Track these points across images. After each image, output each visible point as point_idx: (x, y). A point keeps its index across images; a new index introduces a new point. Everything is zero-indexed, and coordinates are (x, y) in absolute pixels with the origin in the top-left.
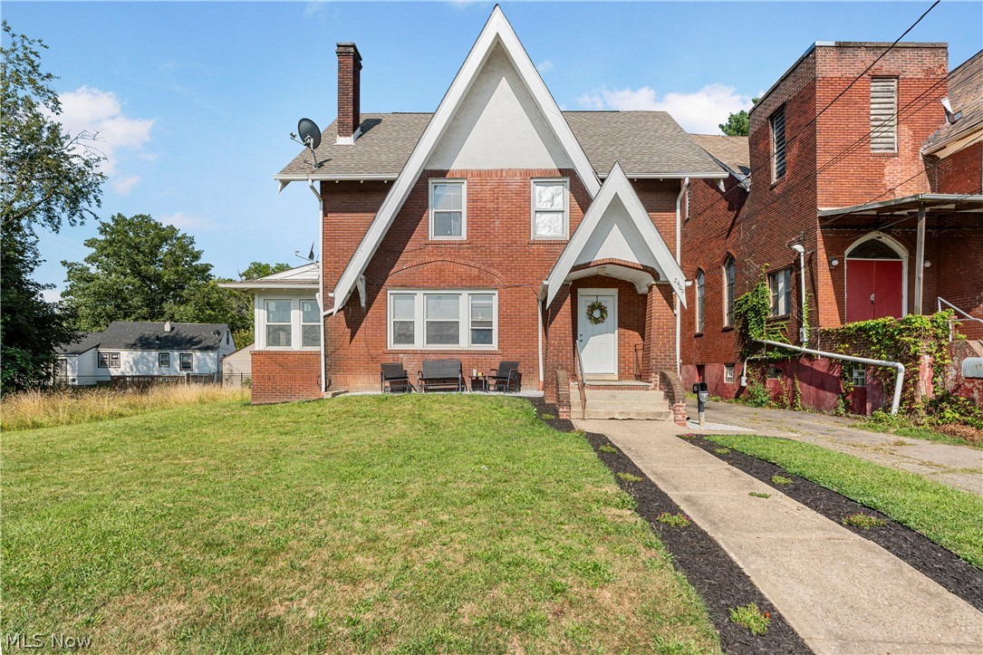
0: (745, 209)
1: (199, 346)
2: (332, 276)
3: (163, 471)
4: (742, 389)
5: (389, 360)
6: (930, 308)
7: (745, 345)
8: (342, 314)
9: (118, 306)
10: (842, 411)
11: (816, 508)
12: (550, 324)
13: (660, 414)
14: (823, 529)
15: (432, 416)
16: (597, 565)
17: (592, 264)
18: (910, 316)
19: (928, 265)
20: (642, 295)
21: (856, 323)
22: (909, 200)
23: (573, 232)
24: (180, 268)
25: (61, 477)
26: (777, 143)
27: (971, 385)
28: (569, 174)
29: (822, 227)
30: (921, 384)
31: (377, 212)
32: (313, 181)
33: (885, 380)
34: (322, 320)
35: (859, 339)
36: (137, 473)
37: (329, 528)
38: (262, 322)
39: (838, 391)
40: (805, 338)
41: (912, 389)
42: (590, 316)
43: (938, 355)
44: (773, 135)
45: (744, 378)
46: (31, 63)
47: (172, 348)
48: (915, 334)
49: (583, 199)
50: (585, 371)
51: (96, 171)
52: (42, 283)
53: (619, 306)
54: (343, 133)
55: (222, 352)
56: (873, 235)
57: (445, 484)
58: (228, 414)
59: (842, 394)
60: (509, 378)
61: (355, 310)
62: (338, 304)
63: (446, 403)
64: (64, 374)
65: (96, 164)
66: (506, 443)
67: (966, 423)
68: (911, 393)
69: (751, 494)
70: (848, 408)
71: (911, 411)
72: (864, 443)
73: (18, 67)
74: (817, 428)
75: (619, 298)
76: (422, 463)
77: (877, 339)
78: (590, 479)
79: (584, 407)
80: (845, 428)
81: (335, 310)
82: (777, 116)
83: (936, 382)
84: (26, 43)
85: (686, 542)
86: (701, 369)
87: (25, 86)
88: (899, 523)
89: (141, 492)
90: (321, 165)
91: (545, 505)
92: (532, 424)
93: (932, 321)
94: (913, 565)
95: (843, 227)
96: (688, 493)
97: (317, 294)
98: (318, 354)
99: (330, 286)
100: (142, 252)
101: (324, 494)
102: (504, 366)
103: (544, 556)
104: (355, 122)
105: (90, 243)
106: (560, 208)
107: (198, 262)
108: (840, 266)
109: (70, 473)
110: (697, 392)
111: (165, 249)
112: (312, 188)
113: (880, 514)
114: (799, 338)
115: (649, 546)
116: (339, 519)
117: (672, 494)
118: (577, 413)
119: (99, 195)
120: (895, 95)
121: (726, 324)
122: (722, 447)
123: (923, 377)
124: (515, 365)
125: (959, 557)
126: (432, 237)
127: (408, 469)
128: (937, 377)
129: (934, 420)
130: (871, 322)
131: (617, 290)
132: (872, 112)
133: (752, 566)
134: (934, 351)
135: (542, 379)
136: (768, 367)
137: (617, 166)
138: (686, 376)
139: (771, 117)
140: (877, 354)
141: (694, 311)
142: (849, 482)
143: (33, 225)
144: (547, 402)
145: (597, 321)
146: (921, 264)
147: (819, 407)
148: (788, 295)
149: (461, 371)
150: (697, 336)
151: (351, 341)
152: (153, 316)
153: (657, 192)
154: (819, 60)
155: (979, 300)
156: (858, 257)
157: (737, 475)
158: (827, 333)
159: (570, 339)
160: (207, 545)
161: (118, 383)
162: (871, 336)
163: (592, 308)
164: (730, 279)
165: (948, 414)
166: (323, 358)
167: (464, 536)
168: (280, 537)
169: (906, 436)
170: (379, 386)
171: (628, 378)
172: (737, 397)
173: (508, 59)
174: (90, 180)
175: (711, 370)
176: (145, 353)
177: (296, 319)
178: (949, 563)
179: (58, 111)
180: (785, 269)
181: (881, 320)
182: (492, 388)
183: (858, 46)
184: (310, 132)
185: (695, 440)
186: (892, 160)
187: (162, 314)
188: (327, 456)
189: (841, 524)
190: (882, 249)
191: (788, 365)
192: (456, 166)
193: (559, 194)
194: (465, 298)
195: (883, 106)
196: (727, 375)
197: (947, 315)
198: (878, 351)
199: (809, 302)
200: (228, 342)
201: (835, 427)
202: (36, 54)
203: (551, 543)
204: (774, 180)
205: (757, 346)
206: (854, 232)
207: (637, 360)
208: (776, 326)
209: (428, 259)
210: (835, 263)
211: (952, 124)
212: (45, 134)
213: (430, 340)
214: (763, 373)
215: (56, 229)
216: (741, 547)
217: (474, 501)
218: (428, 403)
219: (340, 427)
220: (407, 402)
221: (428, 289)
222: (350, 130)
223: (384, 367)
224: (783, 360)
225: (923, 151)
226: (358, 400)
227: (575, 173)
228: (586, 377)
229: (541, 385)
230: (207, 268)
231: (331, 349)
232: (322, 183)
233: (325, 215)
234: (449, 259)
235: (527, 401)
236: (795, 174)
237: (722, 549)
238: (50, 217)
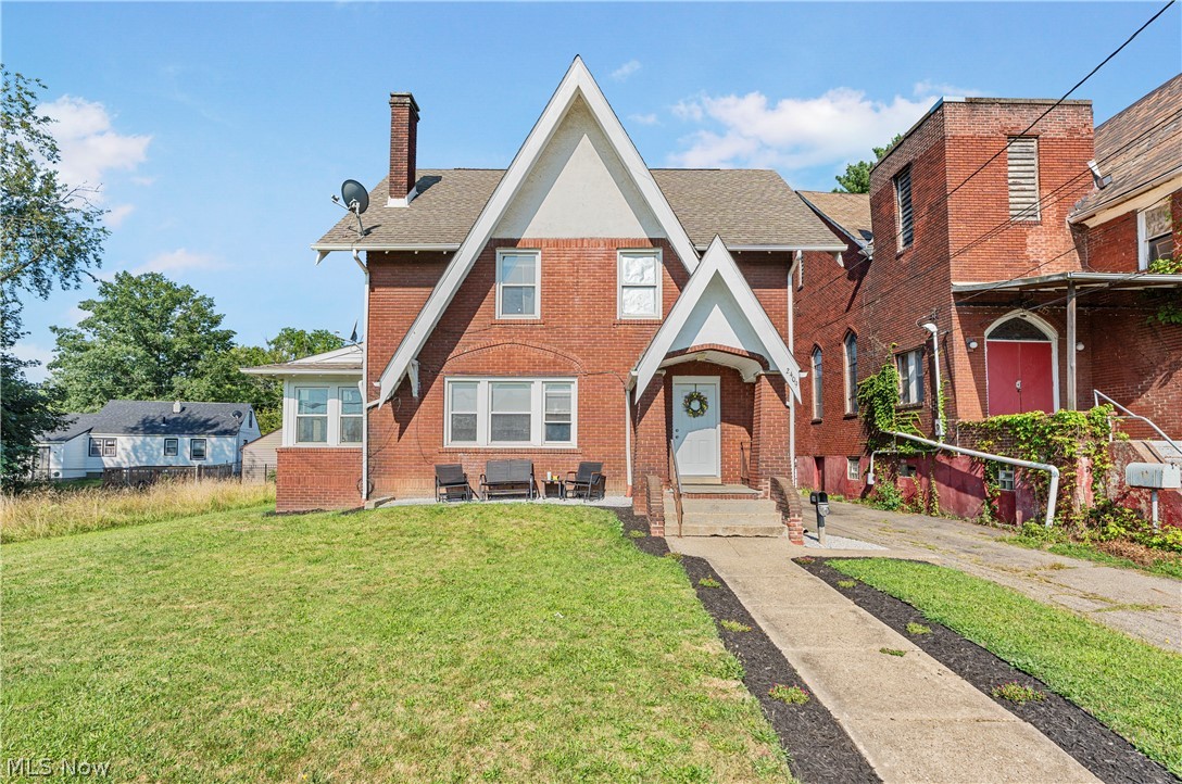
0: (867, 280)
1: (214, 430)
2: (379, 359)
3: (160, 623)
4: (869, 488)
5: (446, 461)
6: (1085, 403)
7: (871, 436)
8: (389, 406)
9: (117, 381)
10: (987, 518)
11: (960, 672)
12: (640, 420)
13: (772, 530)
14: (969, 704)
15: (496, 535)
16: (696, 772)
17: (689, 351)
18: (1063, 412)
19: (1081, 347)
20: (749, 384)
21: (1000, 417)
22: (1056, 279)
23: (667, 311)
24: (196, 336)
25: (30, 635)
26: (903, 206)
27: (1138, 494)
28: (662, 244)
29: (957, 305)
30: (1079, 491)
31: (434, 286)
32: (358, 251)
33: (1037, 484)
34: (365, 412)
35: (1005, 436)
36: (127, 626)
37: (364, 715)
38: (291, 411)
39: (982, 495)
40: (941, 431)
41: (1069, 497)
42: (688, 408)
43: (1097, 458)
44: (898, 198)
45: (871, 475)
46: (26, 105)
47: (181, 432)
48: (1069, 433)
49: (678, 275)
50: (681, 473)
51: (98, 225)
52: (24, 360)
53: (721, 397)
54: (395, 193)
55: (242, 437)
56: (1016, 314)
57: (508, 642)
58: (246, 529)
59: (987, 498)
60: (590, 482)
61: (405, 402)
62: (385, 394)
63: (514, 516)
64: (45, 466)
65: (99, 217)
66: (586, 575)
67: (1133, 540)
68: (1068, 501)
69: (882, 651)
70: (995, 515)
71: (1068, 522)
72: (1016, 566)
73: (9, 109)
74: (958, 543)
75: (721, 387)
76: (482, 607)
77: (1026, 436)
78: (687, 631)
79: (681, 521)
80: (991, 543)
81: (381, 401)
82: (902, 176)
83: (1096, 489)
84: (21, 83)
85: (805, 727)
86: (820, 461)
87: (17, 130)
88: (1061, 696)
89: (129, 658)
90: (368, 232)
91: (631, 674)
92: (618, 544)
93: (1089, 418)
94: (1079, 759)
95: (981, 304)
96: (806, 649)
97: (360, 382)
98: (359, 452)
99: (375, 375)
100: (149, 316)
101: (359, 658)
102: (584, 468)
103: (631, 758)
104: (411, 181)
105: (86, 306)
106: (651, 283)
107: (218, 328)
108: (979, 349)
109: (43, 626)
110: (816, 503)
111: (178, 313)
112: (357, 259)
113: (1039, 684)
114: (934, 431)
115: (759, 740)
116: (376, 700)
117: (787, 652)
118: (673, 529)
119: (100, 254)
120: (1035, 156)
121: (848, 410)
122: (847, 578)
123: (1081, 483)
124: (599, 466)
125: (1135, 747)
126: (499, 315)
127: (464, 617)
128: (1098, 483)
129: (1096, 535)
130: (1018, 417)
131: (719, 377)
132: (1010, 175)
133: (886, 765)
134: (1093, 453)
135: (630, 483)
136: (899, 463)
137: (717, 239)
138: (803, 469)
139: (896, 178)
140: (1027, 454)
141: (811, 393)
142: (1000, 634)
143: (17, 289)
144: (636, 513)
145: (695, 414)
146: (1073, 348)
147: (961, 512)
148: (920, 381)
149: (533, 474)
150: (814, 423)
151: (399, 438)
152: (159, 392)
153: (764, 266)
154: (948, 117)
155: (1141, 390)
156: (999, 338)
157: (864, 620)
158: (968, 427)
159: (663, 439)
160: (207, 747)
161: (111, 479)
162: (1018, 433)
163: (690, 398)
164: (852, 359)
165: (1112, 528)
166: (365, 458)
167: (532, 727)
168: (302, 732)
169: (1063, 554)
170: (432, 491)
171: (733, 481)
172: (863, 497)
173: (589, 114)
174: (89, 236)
175: (832, 464)
176: (148, 439)
177: (334, 409)
178: (1123, 757)
179: (55, 159)
180: (916, 350)
181: (1029, 415)
182: (569, 495)
183: (991, 103)
184: (356, 196)
185: (814, 565)
186: (1034, 229)
187: (171, 389)
188: (367, 596)
189: (991, 695)
190: (1027, 329)
191: (922, 462)
192: (529, 234)
193: (650, 267)
194: (538, 388)
195: (1023, 168)
196: (851, 470)
197: (1105, 410)
198: (1027, 451)
199: (945, 390)
200: (251, 425)
201: (980, 541)
202: (32, 95)
203: (640, 737)
204: (900, 248)
205: (885, 439)
206: (994, 310)
207: (744, 460)
208: (907, 415)
209: (494, 342)
210: (974, 345)
211: (1102, 189)
212: (37, 184)
213: (495, 436)
214: (893, 470)
215: (45, 294)
216: (871, 735)
217: (545, 669)
218: (491, 517)
219: (384, 551)
220: (466, 514)
221: (494, 376)
222: (404, 190)
223: (439, 469)
224: (917, 456)
225: (1070, 219)
226: (407, 512)
227: (669, 243)
228: (682, 481)
229: (629, 490)
230: (229, 335)
231: (374, 447)
232: (369, 253)
233: (372, 289)
234: (519, 341)
235: (612, 512)
236: (925, 243)
237: (848, 738)
238: (38, 281)
